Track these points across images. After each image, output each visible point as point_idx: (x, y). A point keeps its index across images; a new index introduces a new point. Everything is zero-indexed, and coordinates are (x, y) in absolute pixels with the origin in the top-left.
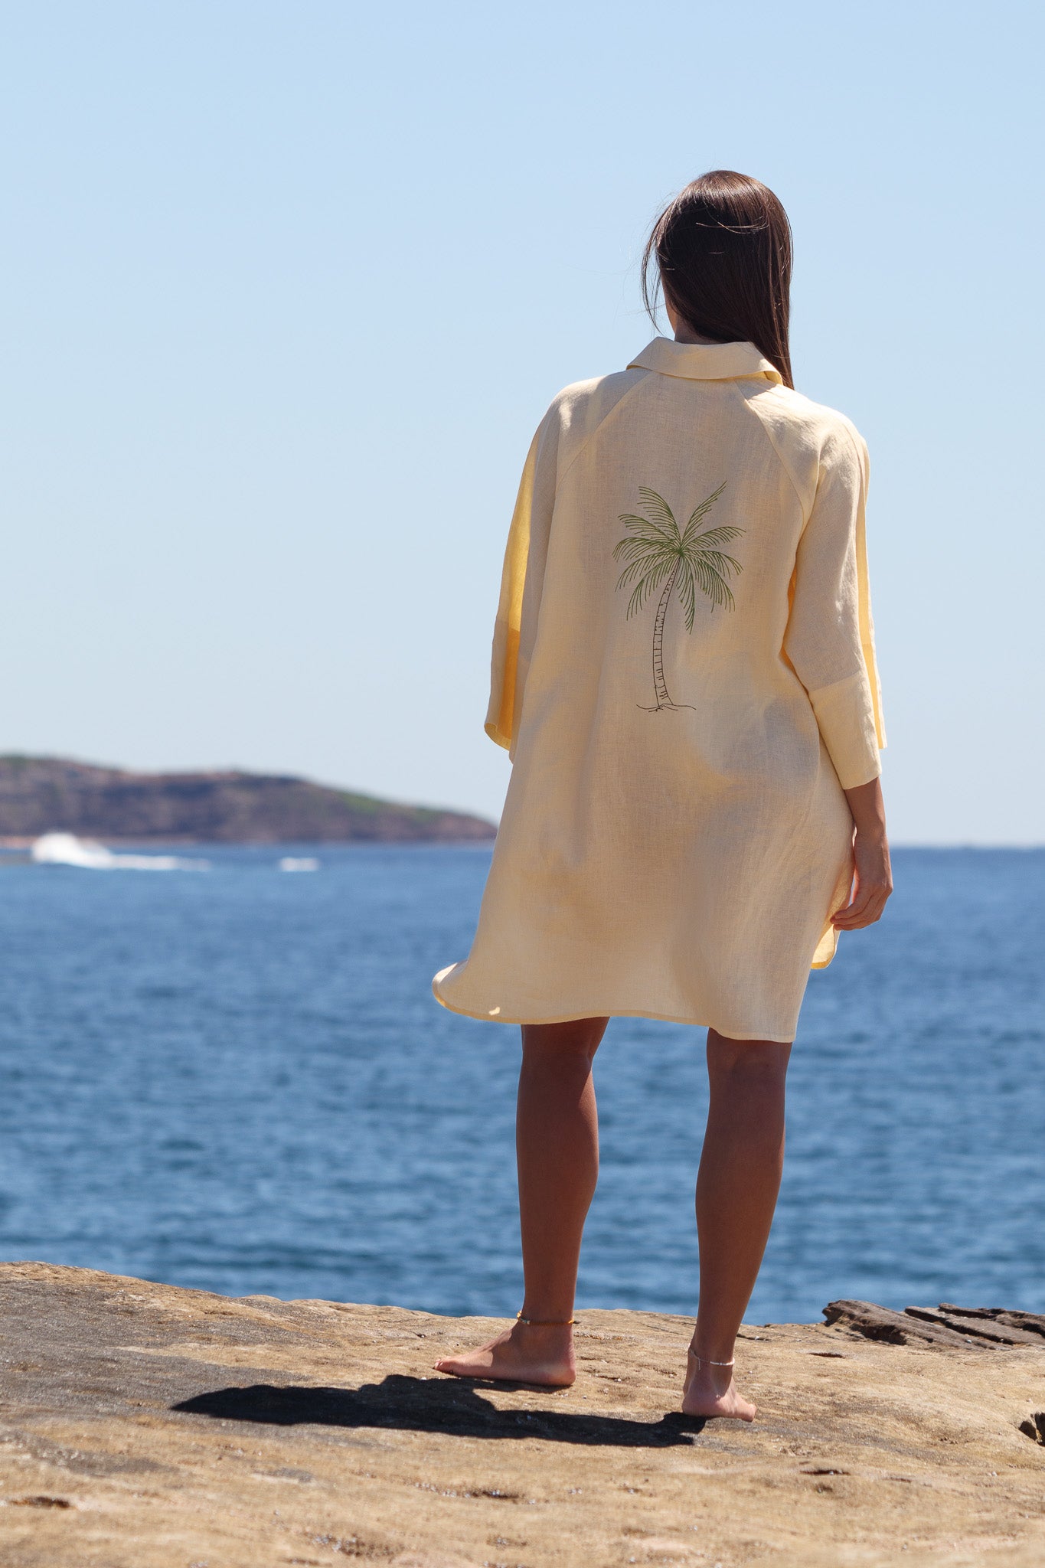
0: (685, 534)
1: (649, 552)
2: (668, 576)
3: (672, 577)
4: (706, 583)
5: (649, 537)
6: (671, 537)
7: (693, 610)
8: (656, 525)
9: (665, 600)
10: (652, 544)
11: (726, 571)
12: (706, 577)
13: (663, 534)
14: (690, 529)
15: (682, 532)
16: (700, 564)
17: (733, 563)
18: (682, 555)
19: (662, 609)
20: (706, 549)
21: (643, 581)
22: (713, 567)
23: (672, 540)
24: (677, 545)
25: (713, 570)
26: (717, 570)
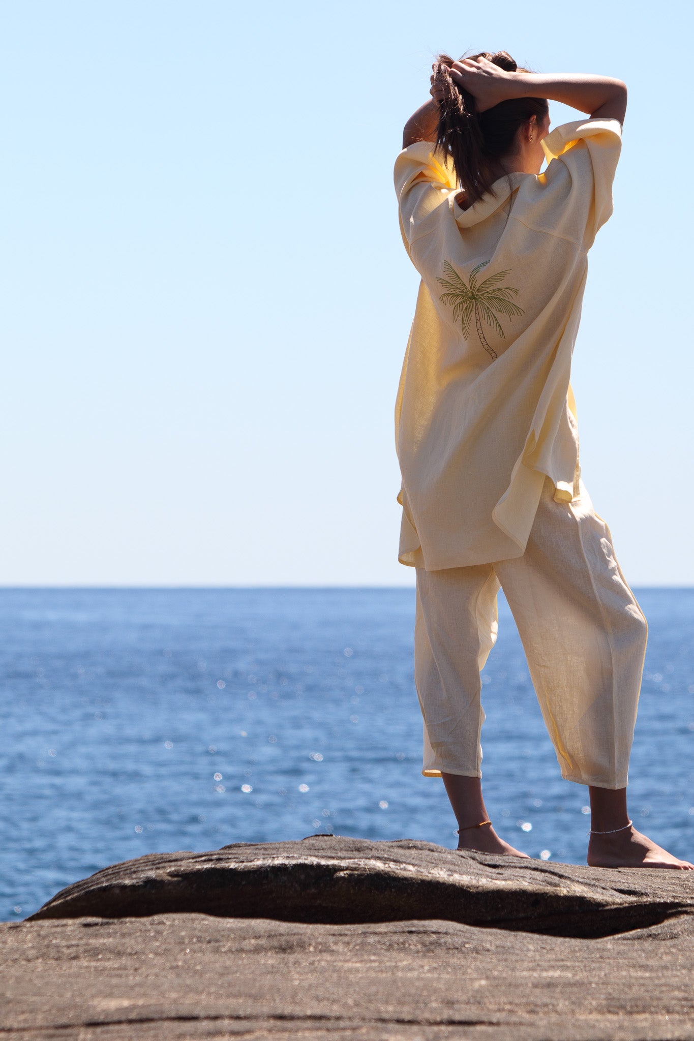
0: (471, 288)
1: (458, 301)
2: (474, 312)
3: (477, 312)
4: (499, 307)
5: (454, 292)
6: (465, 291)
7: (500, 326)
8: (455, 285)
9: (479, 326)
10: (458, 296)
11: (509, 295)
12: (497, 304)
13: (460, 289)
14: (472, 285)
15: (469, 287)
16: (489, 298)
17: (511, 290)
18: (476, 299)
19: (480, 331)
20: (487, 290)
21: (463, 317)
22: (498, 296)
23: (465, 292)
24: (470, 294)
25: (499, 298)
26: (502, 297)
